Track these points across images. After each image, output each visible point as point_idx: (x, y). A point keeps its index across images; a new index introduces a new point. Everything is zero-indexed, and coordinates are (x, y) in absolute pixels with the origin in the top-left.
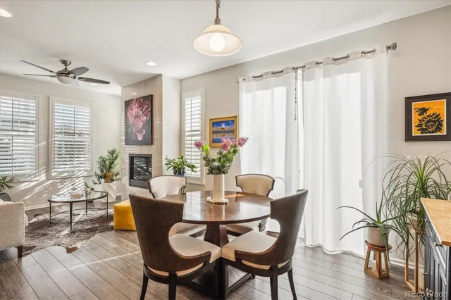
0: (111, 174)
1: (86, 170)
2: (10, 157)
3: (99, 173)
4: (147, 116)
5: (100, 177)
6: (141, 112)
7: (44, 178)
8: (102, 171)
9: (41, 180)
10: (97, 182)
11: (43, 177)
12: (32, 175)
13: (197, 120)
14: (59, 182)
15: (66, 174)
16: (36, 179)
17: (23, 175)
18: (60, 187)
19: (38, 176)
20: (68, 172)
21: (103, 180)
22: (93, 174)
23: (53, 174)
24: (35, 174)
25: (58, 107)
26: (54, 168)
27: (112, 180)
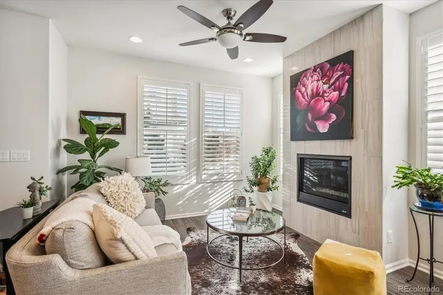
0: (266, 180)
1: (236, 173)
2: (164, 156)
3: (252, 177)
4: (340, 90)
5: (254, 184)
6: (326, 86)
7: (195, 181)
8: (256, 176)
9: (192, 183)
10: (248, 189)
11: (193, 180)
12: (184, 177)
13: (435, 83)
14: (209, 186)
15: (215, 177)
16: (187, 182)
17: (175, 177)
18: (210, 192)
19: (189, 178)
20: (218, 175)
21: (256, 188)
22: (244, 178)
23: (204, 176)
24: (187, 175)
25: (209, 95)
26: (205, 170)
27: (269, 189)
